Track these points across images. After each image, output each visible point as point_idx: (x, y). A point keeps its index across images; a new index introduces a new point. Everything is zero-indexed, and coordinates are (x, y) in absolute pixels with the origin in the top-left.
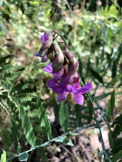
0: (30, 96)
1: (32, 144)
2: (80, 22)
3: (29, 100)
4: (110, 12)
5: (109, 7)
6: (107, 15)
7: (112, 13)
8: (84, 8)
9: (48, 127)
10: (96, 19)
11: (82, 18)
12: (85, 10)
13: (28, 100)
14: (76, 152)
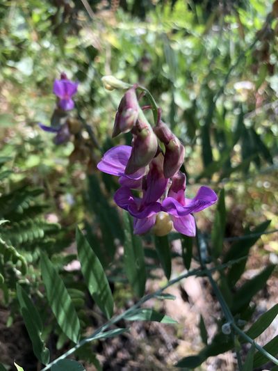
0: (41, 225)
1: (72, 337)
2: (112, 40)
3: (39, 234)
4: (175, 14)
5: (173, 5)
6: (169, 22)
7: (179, 17)
8: (118, 6)
9: (105, 293)
10: (147, 31)
11: (117, 30)
12: (120, 12)
13: (36, 235)
14: (139, 332)
